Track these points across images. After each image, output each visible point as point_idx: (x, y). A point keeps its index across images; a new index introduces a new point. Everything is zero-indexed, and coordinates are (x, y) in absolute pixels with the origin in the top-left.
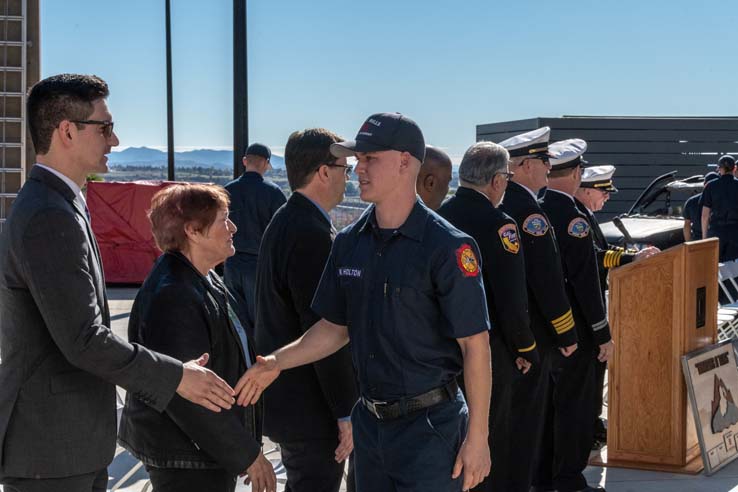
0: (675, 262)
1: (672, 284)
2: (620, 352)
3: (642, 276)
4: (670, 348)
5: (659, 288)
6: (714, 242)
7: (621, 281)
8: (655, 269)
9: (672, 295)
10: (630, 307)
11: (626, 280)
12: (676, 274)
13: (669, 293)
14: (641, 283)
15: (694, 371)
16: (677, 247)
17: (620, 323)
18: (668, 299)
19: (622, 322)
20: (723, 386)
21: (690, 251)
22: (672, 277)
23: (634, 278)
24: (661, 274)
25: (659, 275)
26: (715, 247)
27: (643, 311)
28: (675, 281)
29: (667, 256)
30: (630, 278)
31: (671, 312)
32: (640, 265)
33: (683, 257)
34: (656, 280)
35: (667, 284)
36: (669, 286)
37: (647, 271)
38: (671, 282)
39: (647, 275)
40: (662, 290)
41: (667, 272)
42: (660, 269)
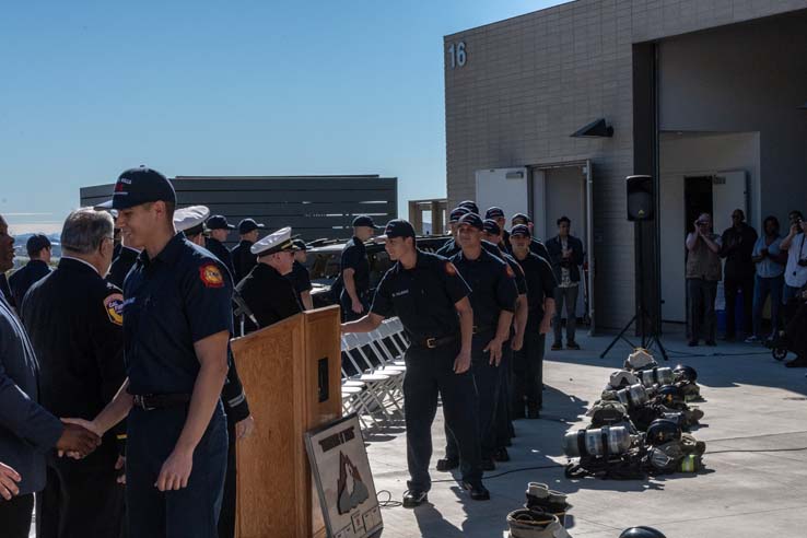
0: (294, 331)
1: (292, 357)
3: (260, 349)
4: (292, 426)
5: (279, 362)
6: (336, 309)
8: (273, 340)
9: (292, 367)
11: (243, 354)
12: (295, 346)
13: (288, 366)
14: (259, 356)
15: (317, 448)
16: (296, 316)
18: (288, 372)
20: (349, 463)
21: (310, 321)
22: (292, 349)
23: (251, 351)
24: (280, 346)
25: (278, 347)
26: (336, 315)
28: (295, 353)
29: (286, 327)
30: (246, 351)
31: (292, 386)
32: (257, 337)
33: (302, 327)
34: (274, 352)
35: (286, 357)
36: (289, 358)
37: (265, 343)
38: (290, 354)
39: (265, 347)
40: (282, 363)
41: (286, 343)
42: (279, 340)
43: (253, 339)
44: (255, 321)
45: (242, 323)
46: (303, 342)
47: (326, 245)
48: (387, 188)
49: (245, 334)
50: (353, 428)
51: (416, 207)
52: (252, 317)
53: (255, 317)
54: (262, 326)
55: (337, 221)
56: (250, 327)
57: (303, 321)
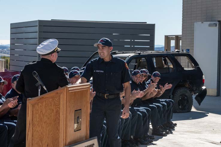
0: (61, 96)
1: (59, 108)
2: (32, 145)
3: (44, 103)
4: (58, 142)
5: (53, 110)
9: (60, 114)
10: (38, 120)
11: (36, 106)
13: (58, 113)
14: (44, 107)
17: (32, 129)
18: (58, 116)
19: (34, 128)
22: (60, 104)
23: (40, 104)
24: (54, 102)
25: (53, 103)
27: (44, 122)
28: (61, 106)
30: (38, 105)
31: (59, 123)
32: (43, 97)
33: (65, 94)
34: (51, 105)
35: (57, 108)
36: (58, 109)
37: (47, 101)
38: (59, 107)
39: (47, 103)
40: (55, 111)
41: (57, 101)
42: (54, 99)
43: (40, 99)
44: (45, 89)
46: (65, 102)
47: (116, 54)
48: (150, 29)
49: (40, 95)
50: (94, 144)
51: (168, 39)
52: (44, 87)
53: (46, 87)
54: (48, 92)
55: (127, 43)
56: (43, 92)
57: (66, 90)
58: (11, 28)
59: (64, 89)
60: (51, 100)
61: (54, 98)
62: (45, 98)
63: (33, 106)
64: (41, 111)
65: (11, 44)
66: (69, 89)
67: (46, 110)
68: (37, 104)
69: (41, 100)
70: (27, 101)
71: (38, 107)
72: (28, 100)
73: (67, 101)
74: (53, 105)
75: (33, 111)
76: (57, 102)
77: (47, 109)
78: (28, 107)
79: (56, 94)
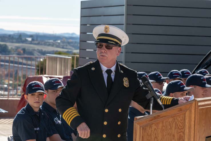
0: (187, 113)
1: (184, 133)
3: (161, 125)
5: (174, 136)
7: (144, 128)
11: (148, 128)
12: (187, 124)
14: (160, 130)
23: (154, 127)
24: (176, 124)
25: (174, 125)
28: (187, 131)
29: (181, 110)
30: (151, 127)
32: (159, 116)
33: (193, 111)
34: (171, 128)
35: (179, 132)
36: (181, 134)
37: (165, 121)
38: (183, 130)
39: (164, 124)
40: (176, 137)
41: (180, 122)
42: (175, 119)
43: (155, 118)
45: (152, 105)
46: (193, 123)
57: (194, 106)
58: (82, 9)
59: (192, 103)
60: (171, 120)
61: (175, 117)
62: (162, 117)
63: (143, 129)
64: (156, 137)
65: (81, 33)
66: (200, 104)
67: (163, 135)
68: (149, 126)
69: (156, 120)
70: (134, 122)
71: (151, 131)
72: (135, 119)
73: (196, 121)
74: (173, 128)
75: (142, 137)
76: (180, 124)
77: (165, 134)
78: (135, 131)
79: (179, 111)
